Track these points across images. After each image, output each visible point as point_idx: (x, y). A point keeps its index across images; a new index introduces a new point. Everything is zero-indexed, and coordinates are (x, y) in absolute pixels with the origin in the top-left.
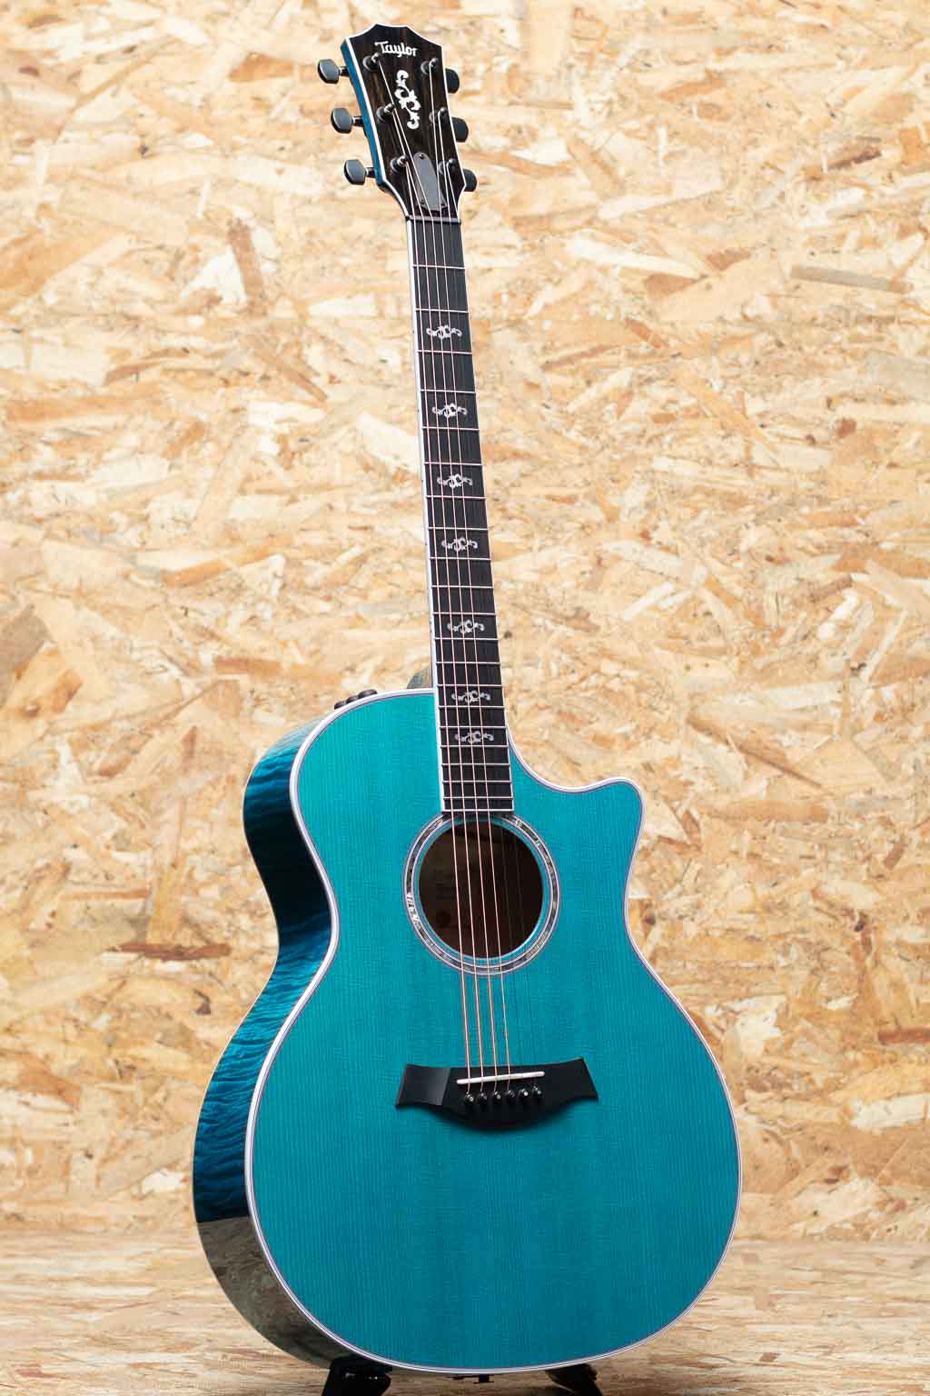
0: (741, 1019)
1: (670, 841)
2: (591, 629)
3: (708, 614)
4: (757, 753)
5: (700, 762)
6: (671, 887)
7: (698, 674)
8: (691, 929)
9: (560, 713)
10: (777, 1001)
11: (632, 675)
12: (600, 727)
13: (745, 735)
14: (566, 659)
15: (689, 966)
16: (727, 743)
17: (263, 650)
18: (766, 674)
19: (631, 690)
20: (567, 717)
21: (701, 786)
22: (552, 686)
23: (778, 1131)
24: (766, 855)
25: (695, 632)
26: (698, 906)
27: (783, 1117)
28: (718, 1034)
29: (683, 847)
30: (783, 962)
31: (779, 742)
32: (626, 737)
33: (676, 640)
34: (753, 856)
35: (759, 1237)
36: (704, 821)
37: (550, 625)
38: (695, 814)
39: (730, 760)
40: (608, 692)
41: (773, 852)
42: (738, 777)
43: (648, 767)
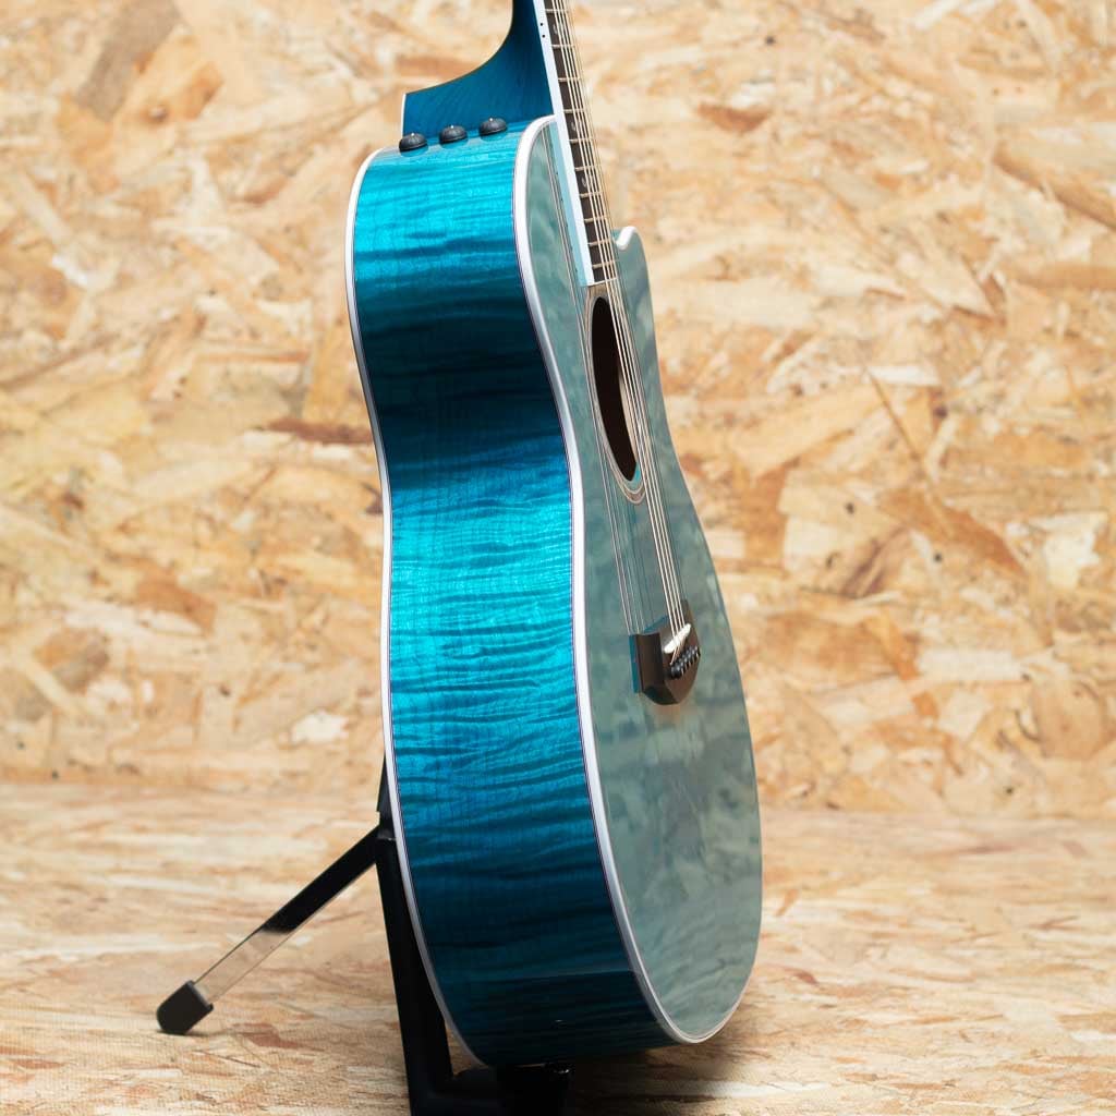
0: (1051, 541)
1: (968, 313)
2: (875, 38)
3: (1022, 24)
4: (1076, 204)
5: (1008, 212)
6: (968, 370)
7: (1007, 100)
8: (991, 426)
9: (833, 143)
10: (1096, 519)
11: (926, 98)
12: (886, 163)
13: (1064, 182)
14: (843, 75)
15: (989, 472)
16: (1041, 189)
17: (457, 48)
18: (1093, 105)
19: (923, 117)
20: (844, 149)
21: (1009, 243)
22: (825, 109)
23: (1093, 683)
24: (1087, 334)
25: (1005, 47)
26: (1000, 397)
27: (1101, 666)
28: (1021, 558)
29: (984, 321)
30: (1103, 470)
31: (1107, 192)
32: (915, 177)
33: (981, 57)
34: (1071, 335)
35: (1065, 815)
36: (1011, 288)
37: (824, 31)
38: (1000, 278)
40: (894, 120)
41: (1096, 331)
42: (1054, 232)
43: (943, 217)
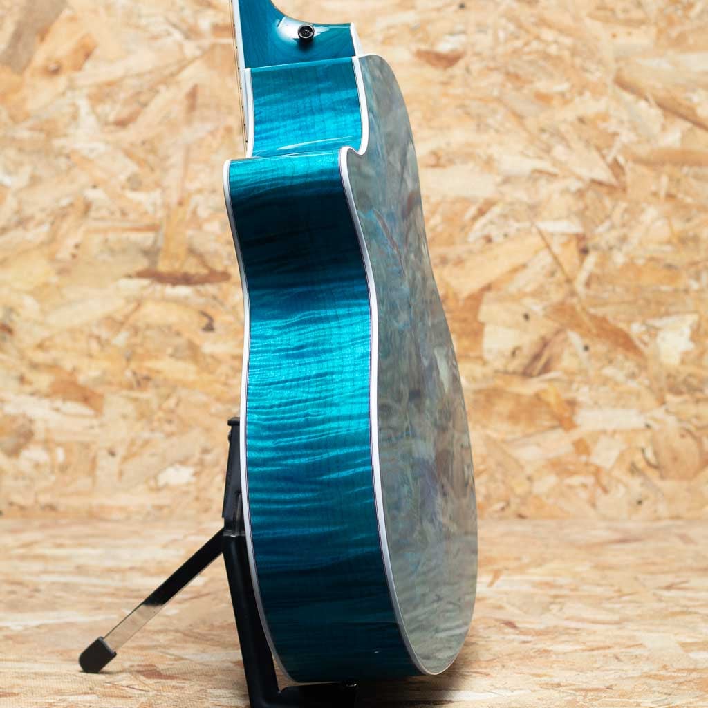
0: (661, 334)
1: (600, 183)
4: (672, 109)
5: (625, 117)
6: (602, 222)
7: (622, 40)
8: (619, 258)
9: (508, 74)
10: (691, 319)
11: (568, 41)
12: (542, 85)
13: (662, 94)
14: (512, 27)
15: (619, 289)
16: (647, 100)
18: (680, 42)
19: (566, 54)
20: (513, 77)
21: (626, 137)
22: (500, 50)
23: (692, 429)
24: (680, 196)
25: (619, 5)
27: (698, 417)
28: (641, 346)
29: (611, 189)
30: (695, 285)
31: (690, 100)
32: (562, 95)
33: (603, 12)
34: (670, 196)
35: (678, 517)
36: (629, 166)
38: (621, 160)
39: (650, 113)
40: (547, 57)
41: (687, 193)
42: (656, 128)
43: (581, 120)
